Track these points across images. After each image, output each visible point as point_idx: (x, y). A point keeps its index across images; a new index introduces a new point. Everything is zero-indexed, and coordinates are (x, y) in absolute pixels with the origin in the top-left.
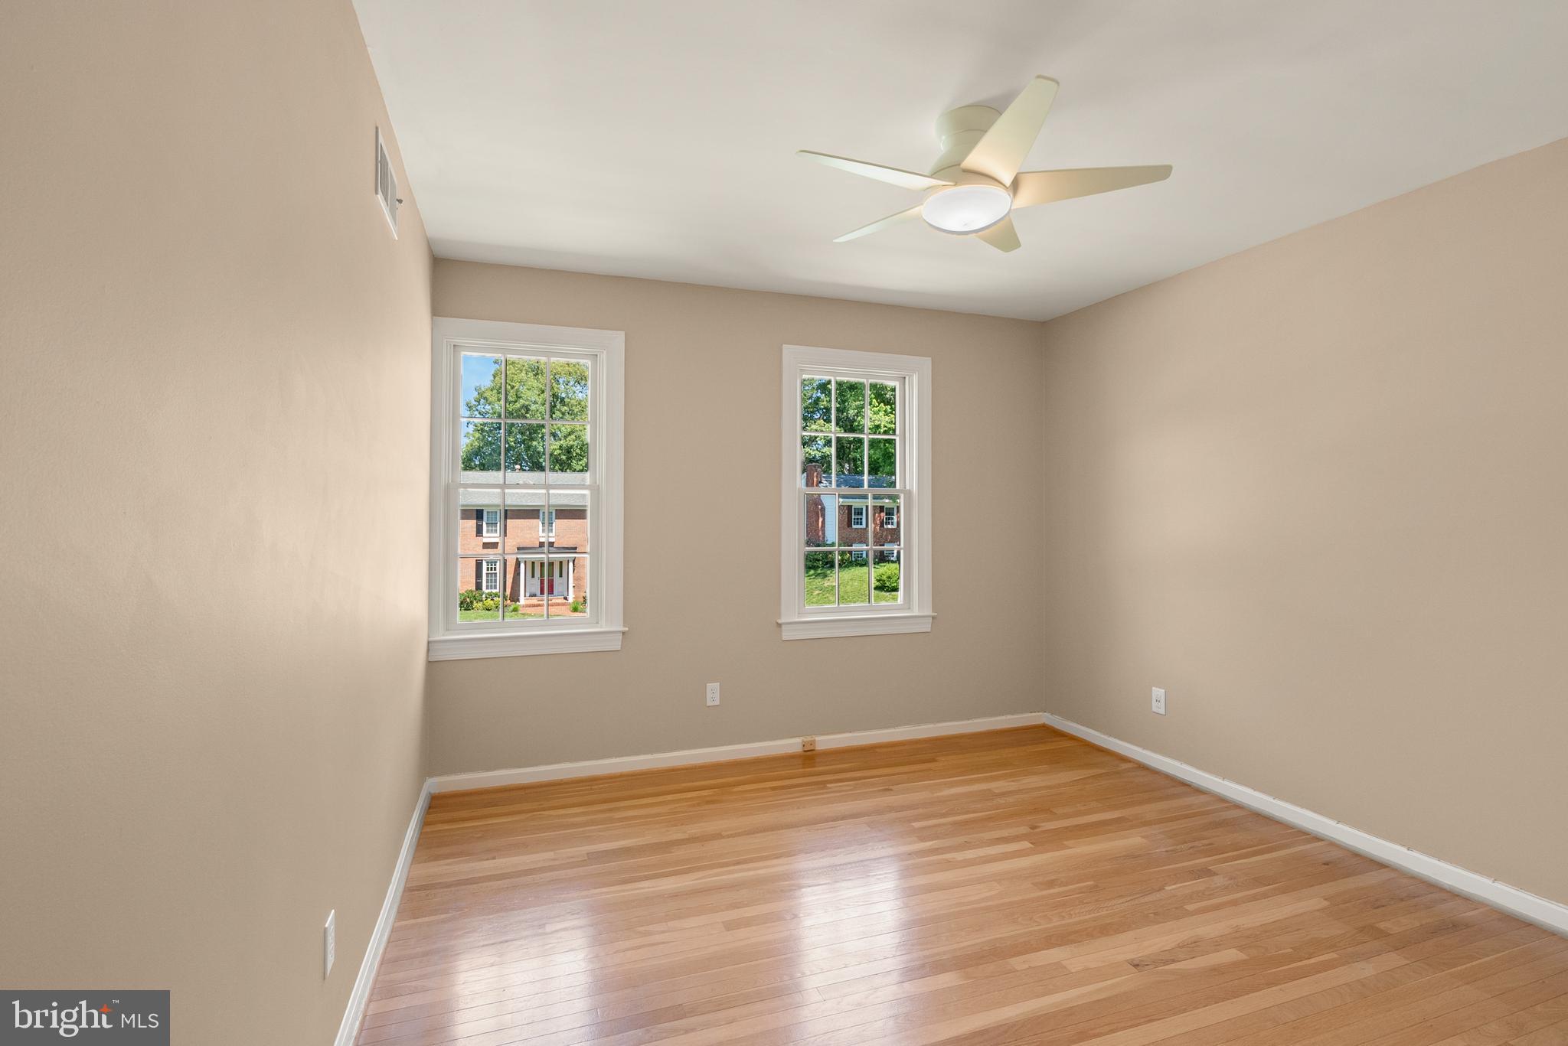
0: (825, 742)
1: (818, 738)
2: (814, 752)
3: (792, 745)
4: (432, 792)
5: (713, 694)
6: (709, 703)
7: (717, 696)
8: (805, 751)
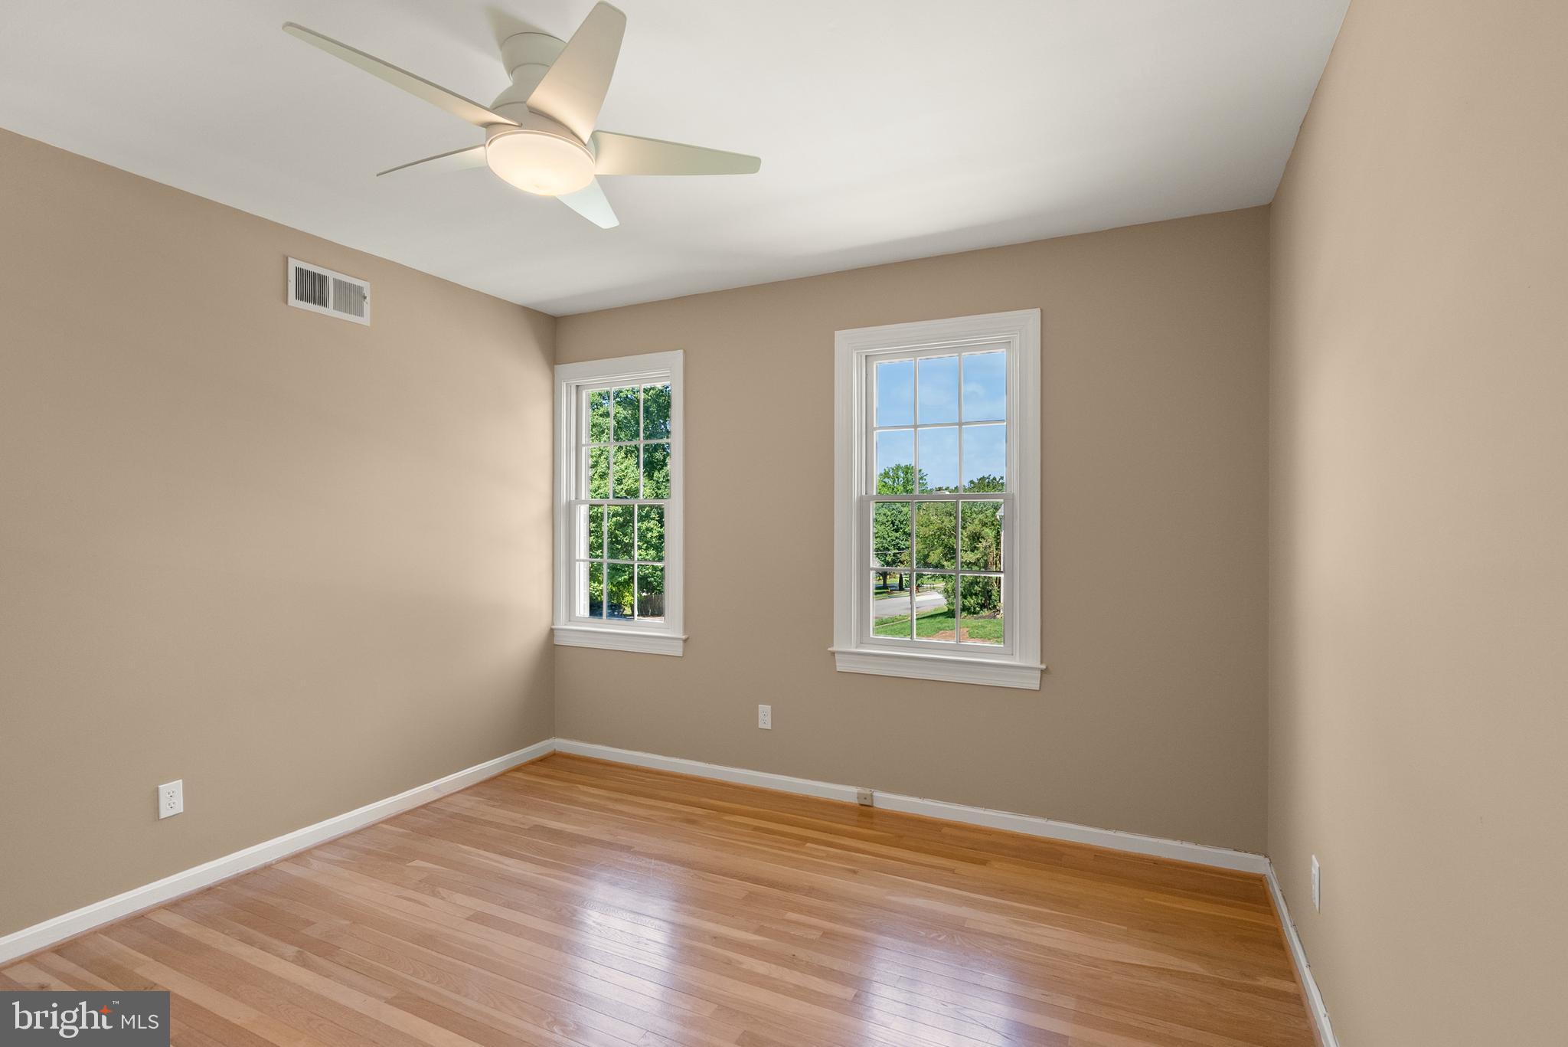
0: (887, 800)
1: (878, 794)
2: (871, 808)
3: (847, 793)
4: (557, 750)
5: (765, 716)
6: (761, 726)
7: (769, 719)
8: (862, 805)
